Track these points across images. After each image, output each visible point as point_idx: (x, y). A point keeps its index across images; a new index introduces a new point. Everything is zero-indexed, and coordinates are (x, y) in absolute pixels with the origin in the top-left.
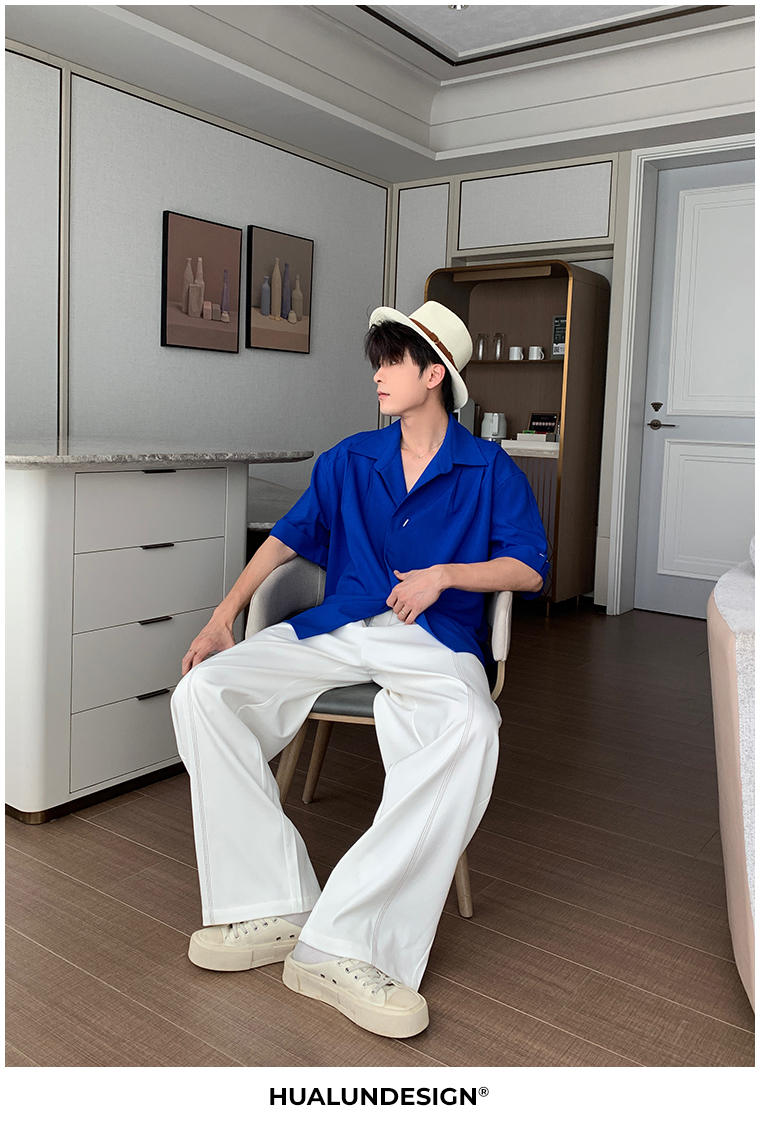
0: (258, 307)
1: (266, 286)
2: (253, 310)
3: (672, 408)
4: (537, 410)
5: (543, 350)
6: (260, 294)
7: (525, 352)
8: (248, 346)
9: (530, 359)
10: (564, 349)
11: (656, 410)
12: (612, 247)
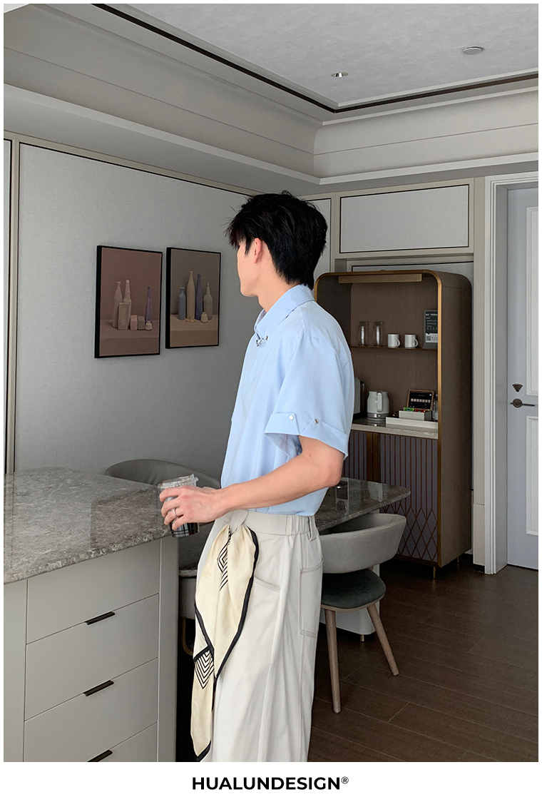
0: (176, 313)
1: (182, 295)
2: (171, 316)
3: (529, 391)
5: (417, 339)
6: (178, 302)
8: (168, 346)
9: (406, 346)
11: (517, 391)
12: (472, 254)
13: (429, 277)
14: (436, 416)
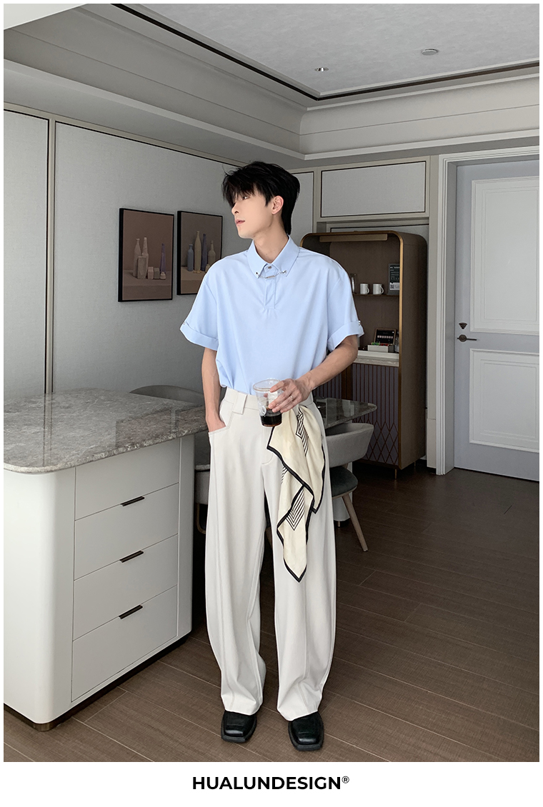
0: (186, 266)
1: (191, 251)
2: (182, 268)
3: (473, 328)
4: (380, 327)
5: (383, 286)
6: (187, 256)
7: (371, 288)
8: (179, 293)
9: (374, 293)
10: (398, 286)
11: (463, 328)
12: (428, 218)
13: (393, 237)
14: (398, 349)
